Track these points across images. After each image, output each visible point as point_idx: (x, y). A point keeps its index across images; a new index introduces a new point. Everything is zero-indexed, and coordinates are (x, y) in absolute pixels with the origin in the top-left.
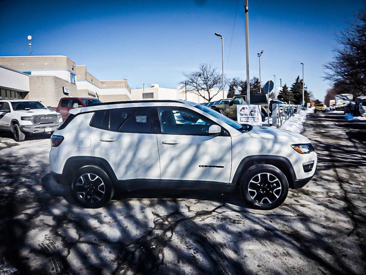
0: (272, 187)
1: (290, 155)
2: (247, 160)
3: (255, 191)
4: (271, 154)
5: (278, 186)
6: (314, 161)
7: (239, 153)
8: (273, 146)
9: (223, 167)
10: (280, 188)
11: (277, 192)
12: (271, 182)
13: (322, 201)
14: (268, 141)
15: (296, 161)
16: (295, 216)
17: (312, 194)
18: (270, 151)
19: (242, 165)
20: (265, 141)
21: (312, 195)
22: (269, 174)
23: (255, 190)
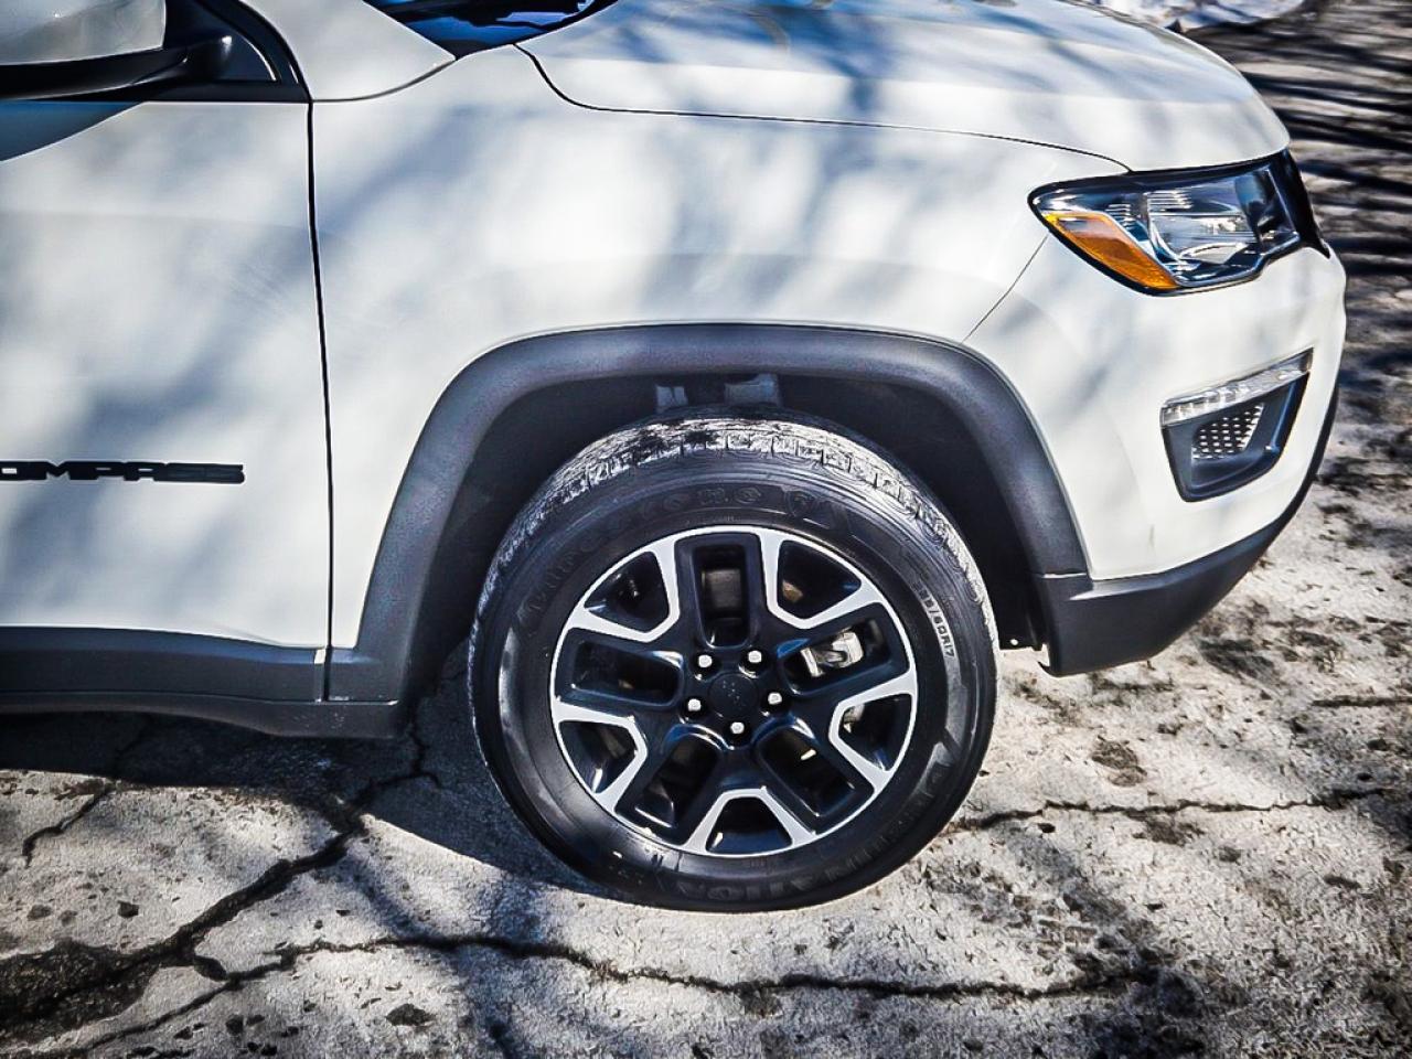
0: (814, 670)
1: (1020, 317)
2: (510, 382)
3: (628, 723)
4: (784, 309)
5: (882, 657)
6: (1305, 358)
7: (409, 305)
8: (813, 214)
9: (233, 474)
10: (906, 684)
11: (877, 730)
12: (804, 624)
13: (1374, 746)
14: (762, 156)
15: (1091, 386)
16: (1055, 991)
17: (1290, 656)
18: (772, 273)
19: (456, 455)
20: (724, 150)
21: (1289, 670)
22: (771, 541)
23: (622, 711)
